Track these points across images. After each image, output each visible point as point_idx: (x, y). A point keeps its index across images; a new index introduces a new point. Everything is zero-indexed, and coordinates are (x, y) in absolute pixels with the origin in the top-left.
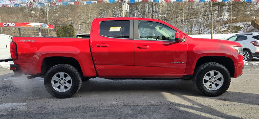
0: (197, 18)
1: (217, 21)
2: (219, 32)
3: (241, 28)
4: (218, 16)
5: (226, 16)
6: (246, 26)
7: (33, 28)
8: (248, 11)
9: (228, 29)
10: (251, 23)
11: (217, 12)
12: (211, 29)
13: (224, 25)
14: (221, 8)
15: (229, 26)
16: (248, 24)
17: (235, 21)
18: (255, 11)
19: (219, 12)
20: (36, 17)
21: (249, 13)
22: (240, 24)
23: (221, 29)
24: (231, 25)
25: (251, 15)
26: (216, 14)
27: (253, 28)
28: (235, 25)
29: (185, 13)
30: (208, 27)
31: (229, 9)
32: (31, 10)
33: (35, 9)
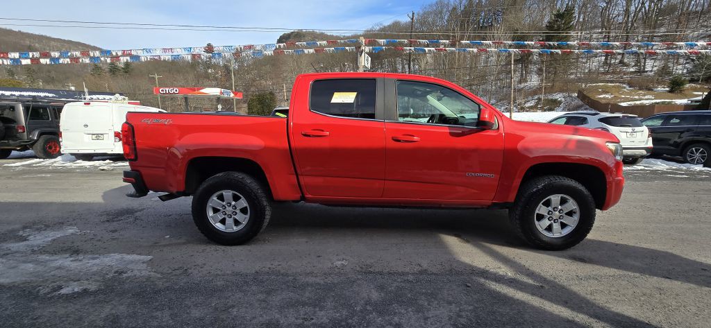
0: (484, 84)
1: (520, 90)
2: (522, 109)
3: (560, 102)
4: (520, 82)
5: (534, 81)
6: (568, 99)
7: (210, 98)
8: (572, 74)
9: (537, 104)
10: (576, 95)
11: (518, 74)
12: (510, 103)
13: (530, 98)
14: (525, 67)
15: (539, 99)
16: (572, 97)
17: (551, 90)
18: (584, 73)
19: (522, 75)
20: (216, 79)
21: (573, 76)
22: (559, 97)
23: (524, 104)
24: (542, 97)
25: (579, 80)
26: (516, 77)
27: (580, 103)
28: (550, 97)
29: (464, 75)
30: (503, 100)
31: (540, 70)
32: (209, 68)
33: (215, 66)
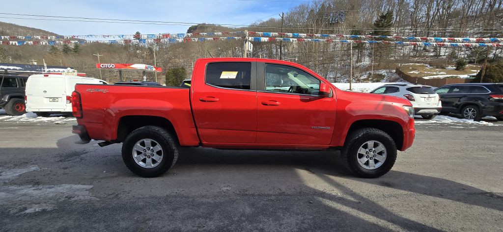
0: (332, 63)
1: (357, 68)
2: (359, 81)
3: (384, 76)
4: (357, 62)
5: (366, 61)
6: (389, 74)
7: (137, 71)
8: (392, 57)
9: (369, 77)
10: (395, 71)
11: (356, 56)
12: (350, 76)
13: (364, 73)
14: (361, 52)
15: (370, 74)
16: (391, 72)
17: (377, 68)
18: (400, 57)
19: (358, 57)
20: (143, 57)
21: (393, 58)
22: (383, 72)
23: (360, 77)
24: (372, 72)
25: (397, 61)
26: (354, 59)
27: (398, 76)
28: (377, 73)
29: (319, 57)
30: (345, 74)
31: (371, 54)
32: (137, 49)
33: (142, 48)
